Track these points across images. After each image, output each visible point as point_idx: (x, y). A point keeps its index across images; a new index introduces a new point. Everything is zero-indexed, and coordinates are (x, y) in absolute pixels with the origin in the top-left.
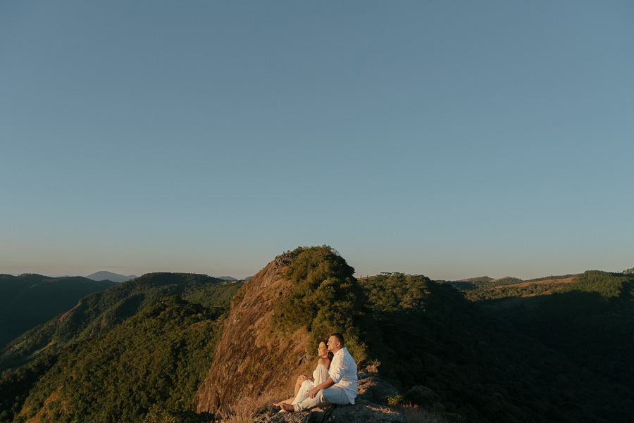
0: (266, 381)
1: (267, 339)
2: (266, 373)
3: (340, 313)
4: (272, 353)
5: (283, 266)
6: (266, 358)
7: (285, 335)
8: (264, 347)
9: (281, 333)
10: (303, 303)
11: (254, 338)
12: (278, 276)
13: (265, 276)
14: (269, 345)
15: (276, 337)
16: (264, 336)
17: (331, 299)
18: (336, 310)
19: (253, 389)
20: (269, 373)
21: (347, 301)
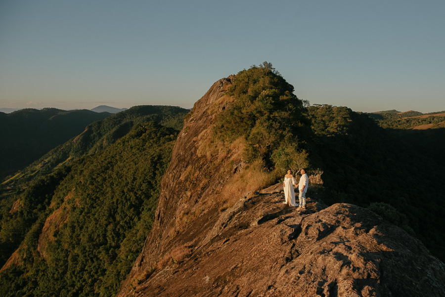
0: (203, 189)
1: (207, 148)
2: (204, 181)
3: (279, 123)
4: (211, 162)
5: (227, 84)
6: (205, 167)
7: (224, 145)
8: (204, 156)
9: (221, 143)
10: (242, 113)
11: (196, 149)
12: (223, 93)
13: (211, 94)
14: (208, 154)
15: (216, 147)
16: (205, 146)
17: (270, 109)
18: (275, 119)
19: (191, 196)
20: (206, 181)
21: (286, 111)
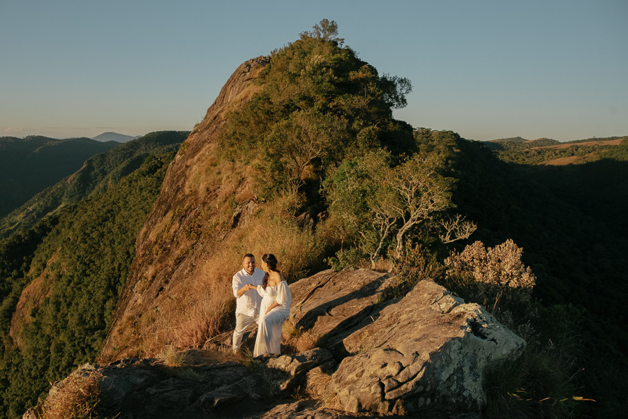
0: (179, 261)
1: (203, 177)
2: (185, 244)
3: (347, 118)
4: (204, 204)
5: (258, 68)
6: (193, 214)
7: (233, 169)
8: (194, 193)
9: (228, 165)
11: (186, 178)
12: (249, 82)
13: (230, 86)
14: (202, 188)
15: (219, 173)
16: (200, 173)
18: (337, 111)
19: (154, 277)
20: (189, 244)
21: (362, 94)
